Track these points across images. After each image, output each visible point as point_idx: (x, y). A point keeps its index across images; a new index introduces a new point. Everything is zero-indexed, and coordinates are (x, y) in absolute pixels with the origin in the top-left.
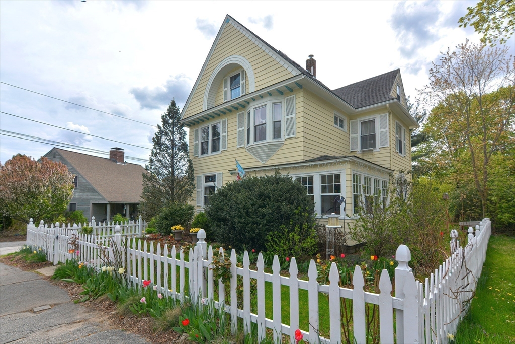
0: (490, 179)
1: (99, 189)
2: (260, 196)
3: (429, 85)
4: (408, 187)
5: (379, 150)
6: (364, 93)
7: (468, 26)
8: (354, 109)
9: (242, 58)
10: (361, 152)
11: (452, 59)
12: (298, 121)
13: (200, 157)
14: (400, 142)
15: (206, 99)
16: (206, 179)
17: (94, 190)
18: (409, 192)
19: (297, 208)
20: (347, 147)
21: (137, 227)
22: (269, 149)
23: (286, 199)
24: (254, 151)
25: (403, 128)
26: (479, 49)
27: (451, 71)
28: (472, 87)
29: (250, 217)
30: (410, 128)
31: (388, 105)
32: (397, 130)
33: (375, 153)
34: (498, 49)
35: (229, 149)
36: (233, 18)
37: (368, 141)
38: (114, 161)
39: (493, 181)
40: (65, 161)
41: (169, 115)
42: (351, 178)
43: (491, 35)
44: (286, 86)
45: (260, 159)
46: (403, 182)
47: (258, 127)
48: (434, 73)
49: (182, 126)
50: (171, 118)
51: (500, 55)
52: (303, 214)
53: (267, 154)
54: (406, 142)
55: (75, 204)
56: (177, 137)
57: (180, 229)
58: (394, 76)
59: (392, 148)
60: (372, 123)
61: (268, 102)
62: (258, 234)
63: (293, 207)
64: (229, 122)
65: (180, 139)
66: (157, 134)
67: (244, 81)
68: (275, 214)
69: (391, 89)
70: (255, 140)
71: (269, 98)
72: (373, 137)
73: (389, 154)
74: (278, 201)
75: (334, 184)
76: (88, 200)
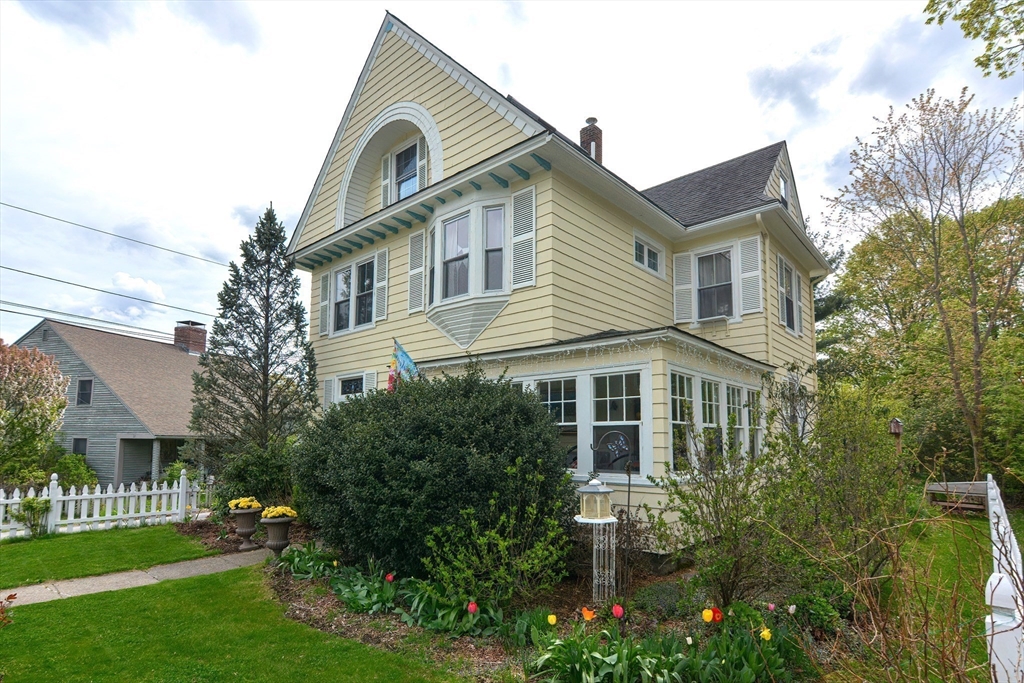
0: (990, 387)
1: (135, 409)
2: (418, 428)
3: (850, 188)
4: (810, 405)
5: (741, 320)
6: (705, 194)
7: (948, 20)
8: (682, 228)
9: (417, 106)
10: (698, 326)
11: (899, 132)
12: (542, 246)
13: (331, 335)
14: (789, 304)
15: (341, 205)
16: (343, 386)
17: (125, 411)
18: (812, 418)
19: (513, 462)
20: (668, 314)
21: (174, 497)
22: (474, 315)
23: (486, 435)
24: (443, 321)
25: (795, 273)
26: (957, 107)
27: (898, 155)
28: (945, 190)
29: (385, 483)
30: (813, 274)
31: (758, 216)
32: (781, 275)
33: (732, 327)
34: (998, 111)
35: (391, 318)
36: (399, 20)
37: (716, 299)
38: (183, 350)
39: (996, 392)
40: (67, 347)
41: (259, 240)
42: (665, 383)
43: (1001, 49)
44: (512, 165)
45: (456, 339)
46: (796, 392)
47: (452, 265)
48: (862, 162)
49: (291, 266)
50: (262, 249)
51: (1002, 123)
52: (529, 477)
53: (472, 326)
54: (803, 307)
55: (85, 440)
56: (276, 291)
57: (249, 507)
58: (772, 157)
59: (770, 317)
60: (723, 260)
61: (474, 205)
62: (408, 530)
63: (501, 458)
64: (393, 254)
65: (284, 294)
66: (230, 284)
67: (425, 161)
68: (450, 477)
69: (765, 183)
70: (446, 295)
71: (475, 196)
72: (726, 293)
73: (763, 330)
74: (462, 443)
75: (624, 397)
76: (112, 431)
